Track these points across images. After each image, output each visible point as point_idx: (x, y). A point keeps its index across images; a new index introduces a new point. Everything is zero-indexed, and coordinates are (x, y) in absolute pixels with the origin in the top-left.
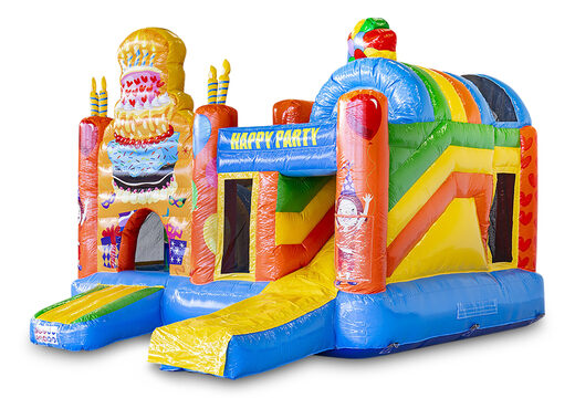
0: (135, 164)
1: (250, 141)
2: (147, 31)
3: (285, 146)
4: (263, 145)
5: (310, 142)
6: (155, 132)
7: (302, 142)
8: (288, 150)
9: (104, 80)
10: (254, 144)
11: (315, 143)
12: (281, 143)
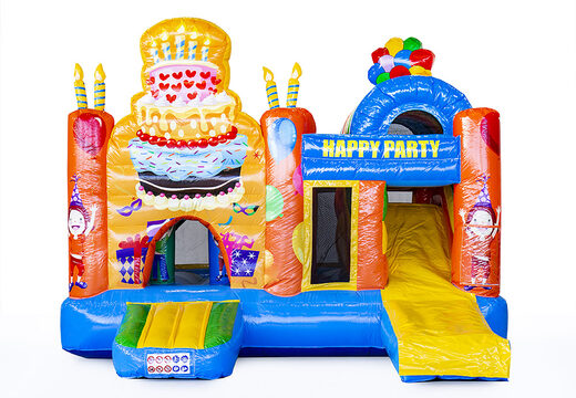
0: (175, 166)
1: (350, 150)
2: (193, 21)
3: (397, 156)
4: (368, 155)
5: (429, 155)
6: (207, 133)
7: (420, 154)
8: (401, 161)
9: (100, 68)
10: (355, 153)
11: (435, 155)
12: (392, 153)
